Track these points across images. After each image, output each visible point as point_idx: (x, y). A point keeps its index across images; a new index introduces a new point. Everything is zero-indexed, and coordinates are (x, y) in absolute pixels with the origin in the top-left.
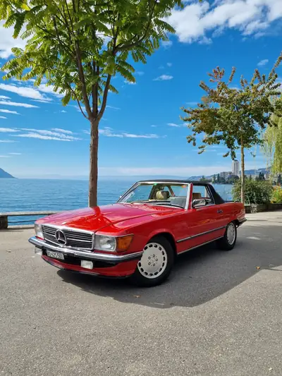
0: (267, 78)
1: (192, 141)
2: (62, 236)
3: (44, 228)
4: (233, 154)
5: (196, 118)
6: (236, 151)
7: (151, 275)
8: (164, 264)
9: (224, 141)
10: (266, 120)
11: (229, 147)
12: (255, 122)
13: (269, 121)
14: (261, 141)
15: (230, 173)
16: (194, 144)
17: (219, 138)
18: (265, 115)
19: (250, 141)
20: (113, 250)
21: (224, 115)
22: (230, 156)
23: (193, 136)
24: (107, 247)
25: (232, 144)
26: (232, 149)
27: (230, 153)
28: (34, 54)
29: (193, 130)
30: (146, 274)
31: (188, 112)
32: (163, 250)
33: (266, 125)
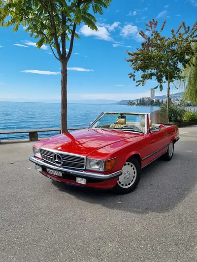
0: (191, 29)
1: (132, 77)
2: (59, 158)
3: (41, 151)
4: (161, 87)
5: (136, 60)
6: (163, 84)
7: (126, 185)
8: (134, 176)
9: (156, 77)
10: (187, 61)
11: (158, 82)
12: (179, 63)
13: (190, 62)
14: (183, 78)
15: (149, 98)
16: (134, 79)
17: (152, 74)
18: (187, 57)
19: (175, 77)
20: (101, 170)
21: (157, 57)
22: (159, 88)
23: (133, 73)
24: (96, 167)
25: (161, 80)
26: (161, 83)
27: (159, 86)
28: (14, 5)
29: (134, 69)
30: (123, 185)
31: (131, 55)
32: (134, 166)
33: (187, 65)
